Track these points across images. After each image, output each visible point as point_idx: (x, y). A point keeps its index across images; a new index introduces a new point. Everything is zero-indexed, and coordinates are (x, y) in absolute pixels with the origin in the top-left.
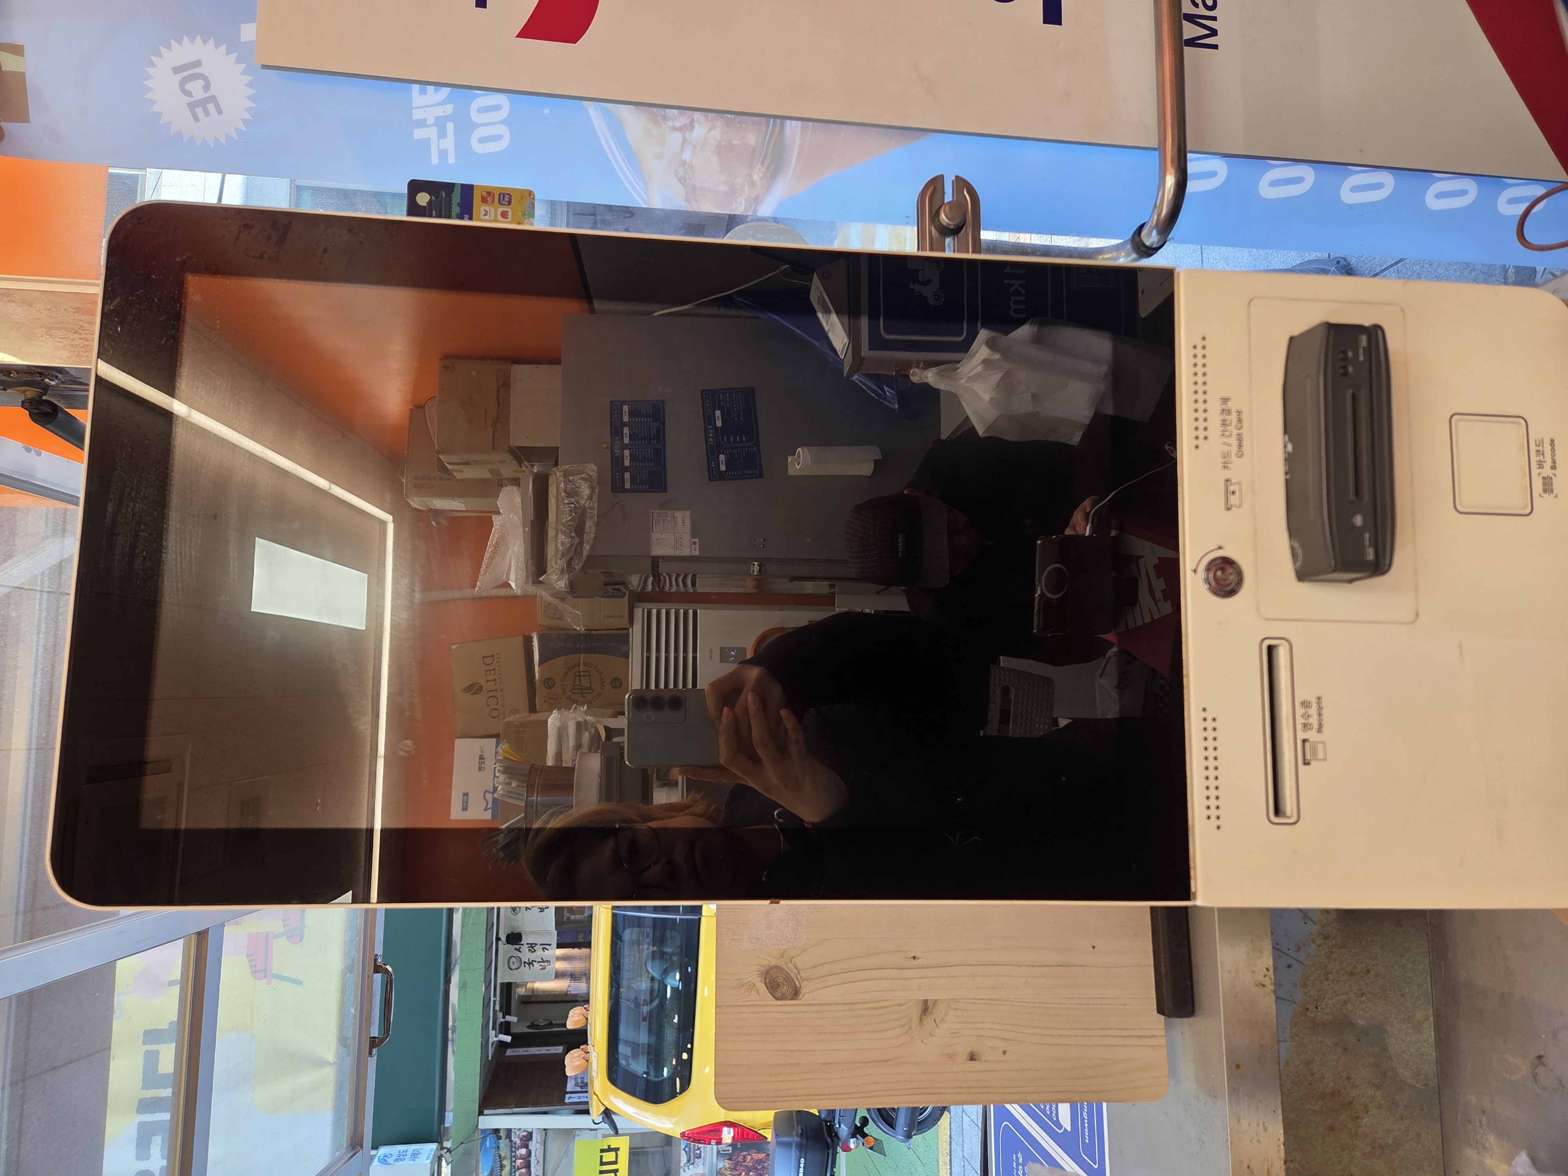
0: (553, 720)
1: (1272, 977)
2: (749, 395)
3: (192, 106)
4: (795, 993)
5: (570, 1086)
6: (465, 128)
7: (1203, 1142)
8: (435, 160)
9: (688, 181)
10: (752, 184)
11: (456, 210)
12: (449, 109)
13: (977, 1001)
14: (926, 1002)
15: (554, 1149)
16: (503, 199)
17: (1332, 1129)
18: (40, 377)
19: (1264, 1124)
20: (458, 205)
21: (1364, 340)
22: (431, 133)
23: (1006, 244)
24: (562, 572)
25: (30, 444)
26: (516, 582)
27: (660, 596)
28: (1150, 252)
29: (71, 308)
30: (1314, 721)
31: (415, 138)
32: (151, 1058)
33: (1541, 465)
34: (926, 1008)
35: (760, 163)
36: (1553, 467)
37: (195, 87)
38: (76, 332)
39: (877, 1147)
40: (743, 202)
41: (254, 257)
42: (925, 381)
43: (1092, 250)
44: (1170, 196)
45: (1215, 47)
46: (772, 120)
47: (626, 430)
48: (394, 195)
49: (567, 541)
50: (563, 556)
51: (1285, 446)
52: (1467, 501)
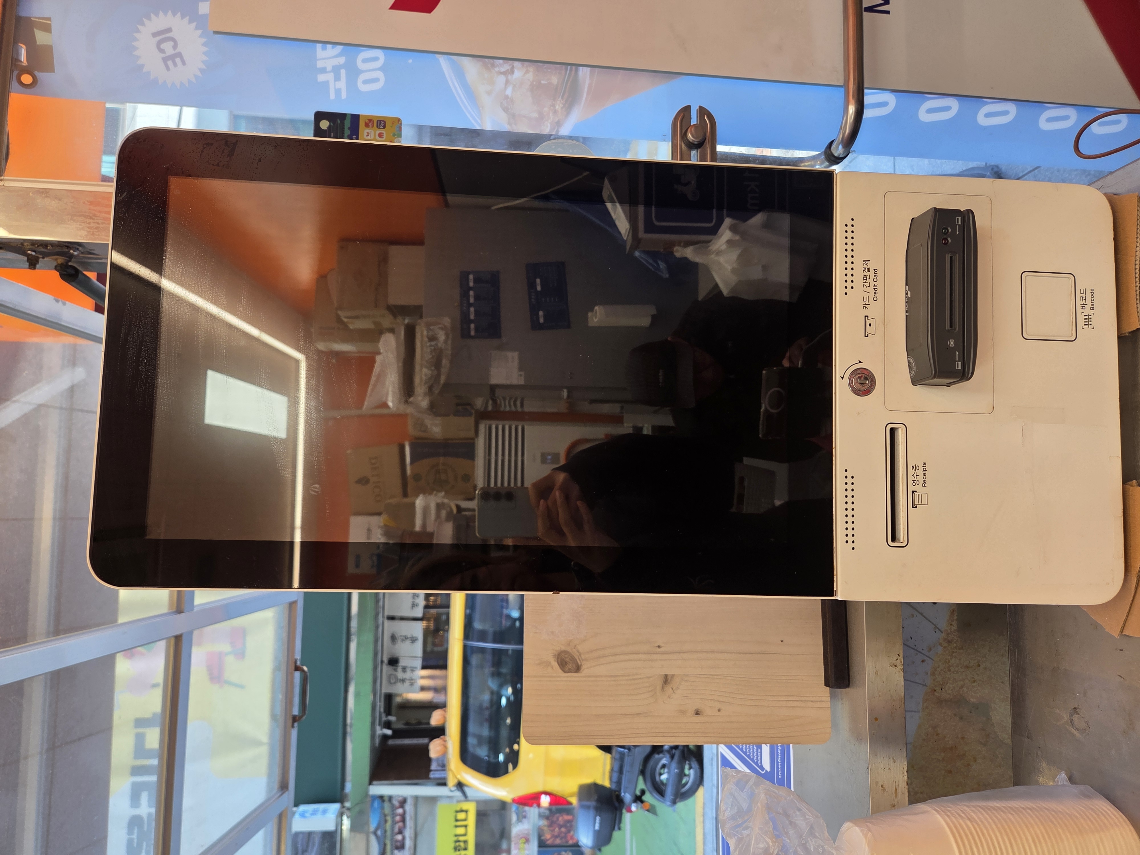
0: (419, 502)
1: (902, 660)
2: (561, 267)
3: (165, 60)
4: (578, 669)
5: (434, 766)
6: (353, 72)
7: (853, 771)
8: (332, 96)
9: (510, 110)
10: (555, 112)
11: (347, 132)
12: (342, 60)
13: (701, 676)
14: (666, 676)
15: (423, 810)
16: (380, 125)
17: (950, 772)
18: (67, 249)
19: (893, 759)
20: (349, 128)
21: (959, 221)
22: (329, 77)
23: (734, 155)
24: (425, 394)
25: (59, 297)
26: (393, 401)
27: (497, 415)
28: (838, 161)
29: (88, 201)
30: (920, 479)
31: (319, 81)
32: (140, 739)
33: (1083, 307)
34: (666, 680)
35: (560, 97)
36: (1092, 309)
37: (168, 47)
38: (91, 218)
39: (652, 810)
40: (549, 125)
41: (213, 165)
42: (685, 255)
43: (796, 159)
44: (852, 120)
45: (888, 12)
46: (569, 67)
47: (471, 293)
48: (304, 122)
49: (429, 373)
50: (426, 383)
51: (907, 294)
52: (1031, 331)
